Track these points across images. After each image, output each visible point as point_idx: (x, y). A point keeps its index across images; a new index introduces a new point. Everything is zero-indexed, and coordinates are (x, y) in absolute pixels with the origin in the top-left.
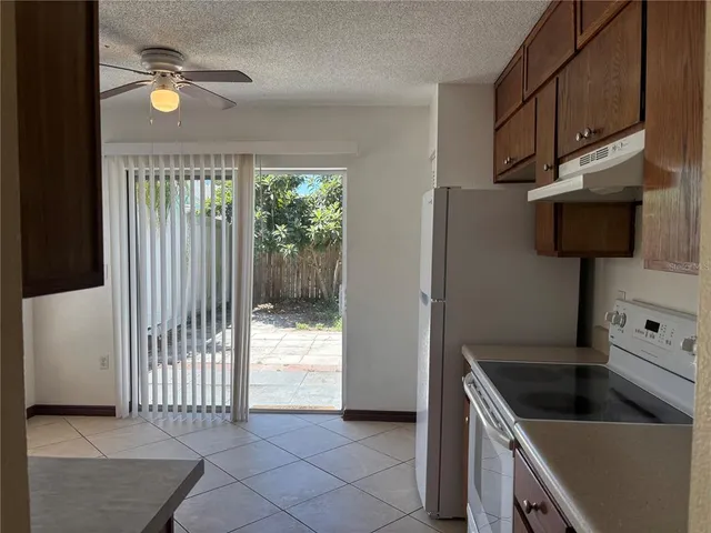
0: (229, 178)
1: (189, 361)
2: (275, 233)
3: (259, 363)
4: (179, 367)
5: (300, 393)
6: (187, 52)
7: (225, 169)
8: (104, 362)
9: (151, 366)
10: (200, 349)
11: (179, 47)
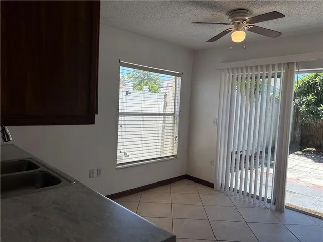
0: (279, 76)
1: (260, 170)
2: (320, 109)
3: (298, 180)
4: (254, 171)
5: (318, 203)
6: (251, 8)
7: (277, 71)
8: (212, 162)
9: (240, 169)
10: (266, 165)
11: (246, 6)
